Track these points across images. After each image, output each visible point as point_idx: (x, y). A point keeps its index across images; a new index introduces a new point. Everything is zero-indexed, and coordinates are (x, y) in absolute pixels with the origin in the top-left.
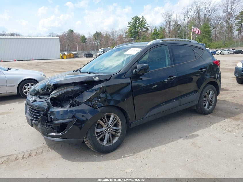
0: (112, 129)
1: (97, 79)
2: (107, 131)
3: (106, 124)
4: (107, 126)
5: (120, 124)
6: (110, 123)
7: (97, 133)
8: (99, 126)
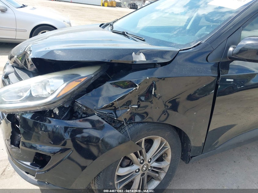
0: (151, 167)
1: (142, 58)
2: (141, 172)
3: (142, 157)
4: (142, 161)
5: (169, 157)
6: (149, 155)
7: (119, 177)
8: (127, 162)
